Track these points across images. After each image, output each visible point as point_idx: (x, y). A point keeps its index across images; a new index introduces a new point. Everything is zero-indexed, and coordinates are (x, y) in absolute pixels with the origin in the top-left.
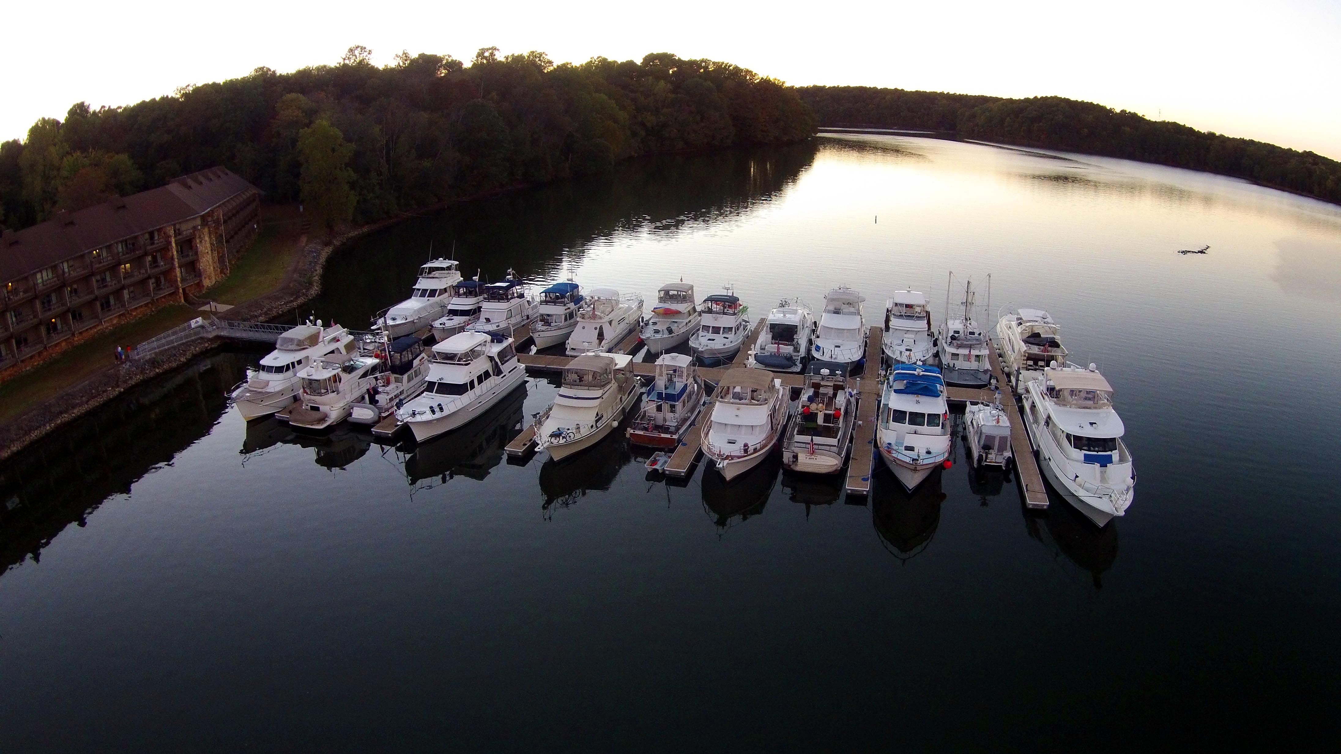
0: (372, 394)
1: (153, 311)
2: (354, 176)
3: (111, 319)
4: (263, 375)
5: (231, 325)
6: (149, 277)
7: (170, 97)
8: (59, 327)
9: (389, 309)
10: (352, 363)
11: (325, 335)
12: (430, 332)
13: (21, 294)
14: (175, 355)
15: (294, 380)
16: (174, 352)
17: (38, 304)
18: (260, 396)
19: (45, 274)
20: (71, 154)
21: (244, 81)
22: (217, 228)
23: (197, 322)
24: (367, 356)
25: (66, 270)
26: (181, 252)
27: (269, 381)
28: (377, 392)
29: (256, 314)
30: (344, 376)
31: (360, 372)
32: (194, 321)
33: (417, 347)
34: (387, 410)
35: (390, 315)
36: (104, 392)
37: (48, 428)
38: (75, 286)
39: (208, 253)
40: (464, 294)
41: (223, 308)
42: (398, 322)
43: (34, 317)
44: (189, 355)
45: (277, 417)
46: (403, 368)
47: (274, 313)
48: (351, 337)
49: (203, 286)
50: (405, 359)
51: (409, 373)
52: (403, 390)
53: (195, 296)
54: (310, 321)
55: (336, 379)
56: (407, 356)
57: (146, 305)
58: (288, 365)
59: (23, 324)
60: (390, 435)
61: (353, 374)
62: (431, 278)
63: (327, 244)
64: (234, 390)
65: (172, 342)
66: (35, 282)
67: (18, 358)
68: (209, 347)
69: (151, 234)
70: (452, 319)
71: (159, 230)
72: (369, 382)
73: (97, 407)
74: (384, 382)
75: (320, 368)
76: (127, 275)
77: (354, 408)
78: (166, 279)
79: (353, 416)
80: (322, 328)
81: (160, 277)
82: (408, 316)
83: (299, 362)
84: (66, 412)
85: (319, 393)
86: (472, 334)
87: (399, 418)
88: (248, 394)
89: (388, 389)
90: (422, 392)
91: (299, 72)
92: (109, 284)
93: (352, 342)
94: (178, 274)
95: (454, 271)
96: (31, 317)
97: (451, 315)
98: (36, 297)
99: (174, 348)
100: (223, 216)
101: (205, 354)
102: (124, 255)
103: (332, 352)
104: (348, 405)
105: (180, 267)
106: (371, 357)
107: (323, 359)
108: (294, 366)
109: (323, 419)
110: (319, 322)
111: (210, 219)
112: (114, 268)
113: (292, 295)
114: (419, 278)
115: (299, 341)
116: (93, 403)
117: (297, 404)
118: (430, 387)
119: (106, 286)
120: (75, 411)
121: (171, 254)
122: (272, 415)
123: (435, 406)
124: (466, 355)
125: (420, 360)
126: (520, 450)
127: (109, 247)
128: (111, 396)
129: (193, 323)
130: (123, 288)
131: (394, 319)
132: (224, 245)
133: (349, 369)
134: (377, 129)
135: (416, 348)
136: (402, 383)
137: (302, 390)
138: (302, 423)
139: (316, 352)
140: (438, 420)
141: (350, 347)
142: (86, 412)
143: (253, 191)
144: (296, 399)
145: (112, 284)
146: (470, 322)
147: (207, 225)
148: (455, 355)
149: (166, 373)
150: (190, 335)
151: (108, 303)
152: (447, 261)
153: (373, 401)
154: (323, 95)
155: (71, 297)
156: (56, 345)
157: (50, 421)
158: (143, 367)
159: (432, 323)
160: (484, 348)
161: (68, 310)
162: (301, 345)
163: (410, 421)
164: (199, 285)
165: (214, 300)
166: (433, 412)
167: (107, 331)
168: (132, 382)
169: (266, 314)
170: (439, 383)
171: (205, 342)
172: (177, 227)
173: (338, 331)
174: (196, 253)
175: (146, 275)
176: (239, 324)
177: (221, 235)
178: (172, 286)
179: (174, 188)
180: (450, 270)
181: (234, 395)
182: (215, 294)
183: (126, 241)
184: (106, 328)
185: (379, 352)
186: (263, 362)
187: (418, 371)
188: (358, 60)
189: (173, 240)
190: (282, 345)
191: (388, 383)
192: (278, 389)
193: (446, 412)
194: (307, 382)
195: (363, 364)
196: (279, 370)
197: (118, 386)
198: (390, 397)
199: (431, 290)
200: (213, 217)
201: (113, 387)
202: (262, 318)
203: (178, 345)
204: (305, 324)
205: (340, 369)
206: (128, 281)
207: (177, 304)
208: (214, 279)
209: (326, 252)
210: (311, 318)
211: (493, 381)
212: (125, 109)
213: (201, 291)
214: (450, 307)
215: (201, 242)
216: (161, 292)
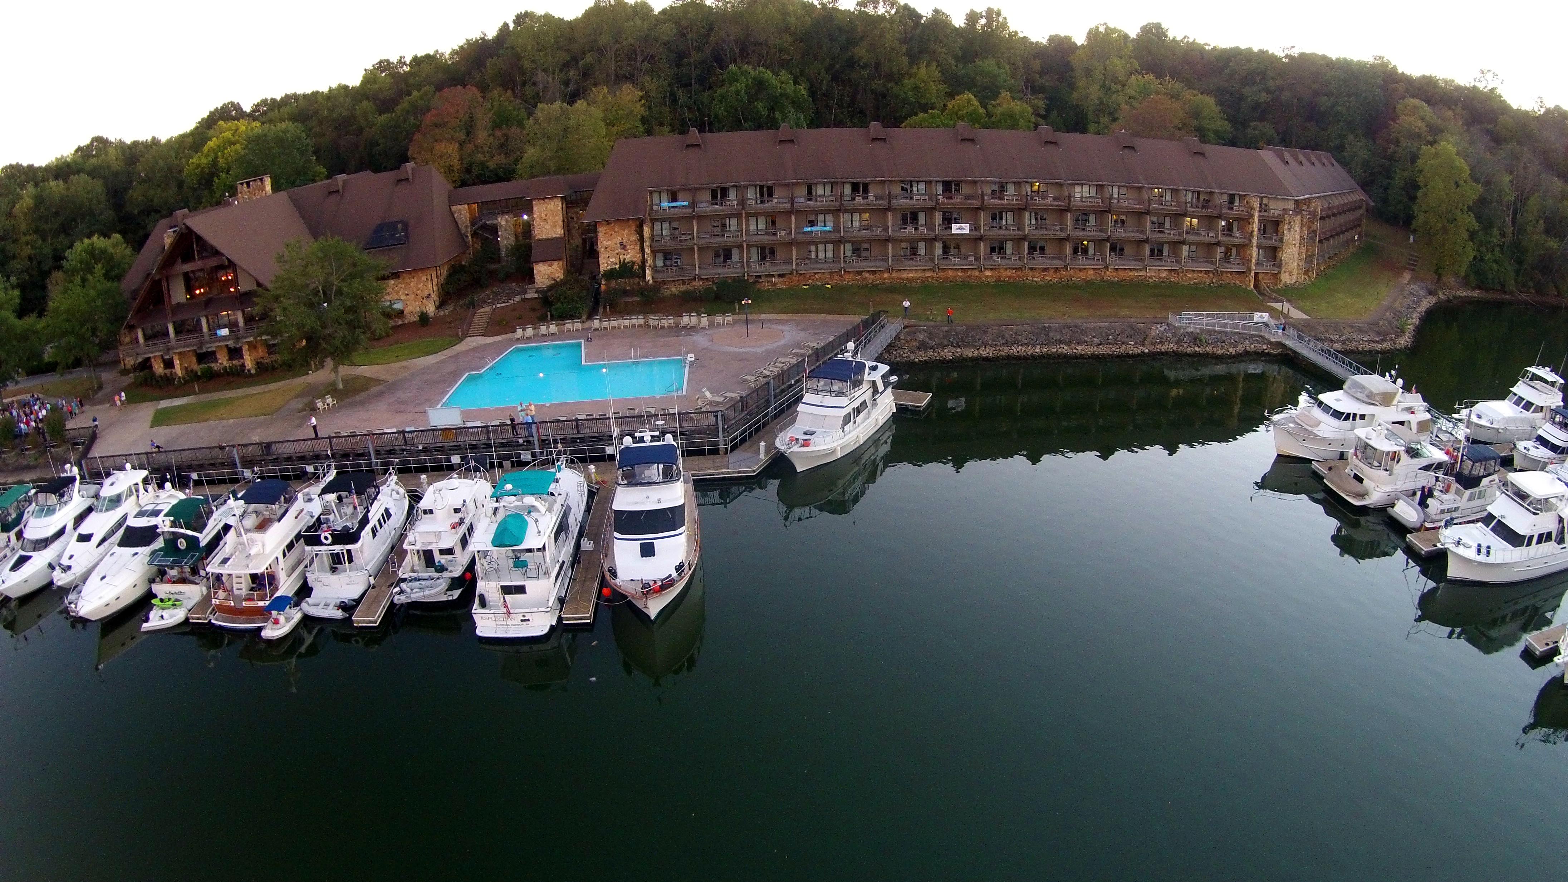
0: (1426, 494)
1: (1213, 283)
2: (1476, 226)
3: (1159, 270)
4: (1317, 412)
5: (1300, 338)
6: (1218, 244)
7: (1270, 52)
8: (1091, 251)
9: (1477, 402)
10: (1419, 447)
11: (1401, 400)
12: (1511, 452)
13: (1050, 199)
14: (1224, 342)
15: (1349, 434)
16: (1224, 338)
17: (1069, 218)
18: (1304, 433)
19: (1086, 188)
20: (1140, 73)
21: (1361, 65)
22: (1312, 222)
23: (1261, 317)
24: (1437, 446)
25: (1116, 196)
26: (1263, 230)
27: (1320, 422)
28: (1431, 495)
29: (1332, 337)
30: (1405, 457)
31: (1424, 462)
32: (1259, 314)
33: (1493, 464)
34: (1433, 522)
35: (1477, 410)
36: (1123, 343)
37: (1037, 350)
38: (1123, 217)
39: (1295, 245)
40: (1560, 423)
41: (1297, 314)
42: (1483, 422)
43: (1061, 230)
44: (1240, 349)
45: (1313, 467)
46: (1469, 482)
47: (1352, 346)
48: (1428, 416)
49: (1281, 281)
50: (1475, 473)
51: (1473, 490)
52: (1459, 507)
53: (1268, 287)
54: (1391, 376)
55: (1395, 457)
56: (1479, 470)
57: (1207, 272)
58: (1349, 414)
59: (1043, 232)
60: (1423, 553)
61: (1416, 461)
62: (1531, 386)
63: (1431, 293)
64: (1277, 413)
65: (1225, 326)
66: (1072, 195)
67: (1027, 264)
68: (1266, 351)
69: (1232, 198)
70: (1538, 448)
71: (1242, 197)
72: (1427, 479)
73: (1109, 355)
74: (1443, 487)
75: (1383, 436)
76: (1191, 231)
77: (1400, 501)
78: (1238, 254)
79: (1395, 509)
80: (1401, 390)
81: (1231, 249)
82: (1495, 420)
83: (1363, 417)
84: (1068, 343)
85: (1369, 463)
86: (1553, 479)
87: (1442, 539)
88: (1292, 425)
89: (1445, 497)
90: (1478, 521)
91: (1424, 77)
92: (1167, 232)
93: (1426, 421)
94: (1255, 254)
95: (1556, 390)
96: (1058, 228)
97: (1538, 443)
98: (1068, 210)
99: (1226, 333)
100: (1321, 210)
101: (1259, 356)
102: (1192, 207)
103: (1402, 423)
104: (1395, 493)
105: (1258, 247)
106: (1441, 449)
107: (1390, 427)
108: (1354, 419)
109: (1361, 495)
110: (1400, 382)
111: (1305, 208)
112: (1178, 217)
113: (1379, 334)
114: (1519, 380)
115: (1371, 392)
116: (1104, 350)
117: (1339, 463)
118: (1488, 519)
119: (1162, 232)
120: (1079, 348)
121: (1251, 229)
122: (1309, 461)
123: (1484, 545)
124: (1539, 501)
125: (1490, 482)
126: (1539, 648)
127: (1175, 192)
128: (1131, 352)
129: (1257, 316)
130: (1183, 243)
131: (1479, 417)
132: (1315, 243)
133: (1413, 453)
134: (1507, 178)
135: (1491, 466)
136: (1461, 498)
137: (1352, 451)
138: (1338, 487)
139: (1386, 415)
140: (1480, 564)
141: (1423, 426)
142: (1092, 355)
143: (1359, 196)
144: (1342, 456)
145: (1170, 233)
146: (1554, 461)
147: (1300, 213)
148: (1528, 496)
149: (1206, 355)
150: (1250, 328)
151: (1160, 251)
152: (1553, 374)
153: (1423, 503)
154: (1450, 113)
155: (1115, 226)
156: (1080, 270)
157: (1043, 344)
158: (1182, 338)
159: (1517, 442)
160: (1558, 504)
161: (1107, 240)
162: (1371, 399)
163: (1451, 549)
164: (1276, 276)
165: (1289, 301)
166: (1479, 551)
167: (1150, 280)
168: (1163, 348)
169: (1344, 342)
170: (1499, 520)
171: (1265, 344)
172: (1265, 201)
173: (1415, 400)
174: (1281, 240)
175: (1214, 240)
176: (1309, 340)
177: (1315, 232)
178: (1243, 264)
179: (1267, 156)
180: (1553, 386)
181: (1276, 418)
182: (1291, 294)
183: (1198, 193)
184: (1150, 277)
185: (1451, 450)
186: (1322, 397)
187: (1483, 492)
188: (1489, 88)
189: (1256, 215)
190: (1350, 388)
191: (1446, 490)
192: (1327, 435)
193: (1491, 560)
194: (1363, 444)
195: (1430, 455)
196: (1337, 414)
197: (1143, 345)
198: (1442, 507)
199: (1527, 401)
200: (1309, 206)
201: (1136, 343)
202: (1337, 346)
203: (1231, 332)
204: (1384, 376)
205: (1404, 448)
206: (1191, 238)
207: (1244, 287)
208: (1295, 277)
209: (1428, 302)
210: (1393, 372)
211: (1550, 547)
212: (1214, 49)
213: (1276, 285)
214: (1540, 432)
215: (1289, 229)
216: (1228, 265)
